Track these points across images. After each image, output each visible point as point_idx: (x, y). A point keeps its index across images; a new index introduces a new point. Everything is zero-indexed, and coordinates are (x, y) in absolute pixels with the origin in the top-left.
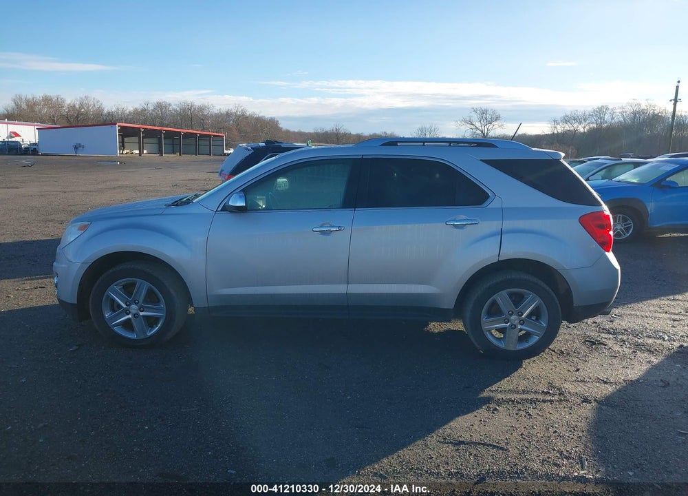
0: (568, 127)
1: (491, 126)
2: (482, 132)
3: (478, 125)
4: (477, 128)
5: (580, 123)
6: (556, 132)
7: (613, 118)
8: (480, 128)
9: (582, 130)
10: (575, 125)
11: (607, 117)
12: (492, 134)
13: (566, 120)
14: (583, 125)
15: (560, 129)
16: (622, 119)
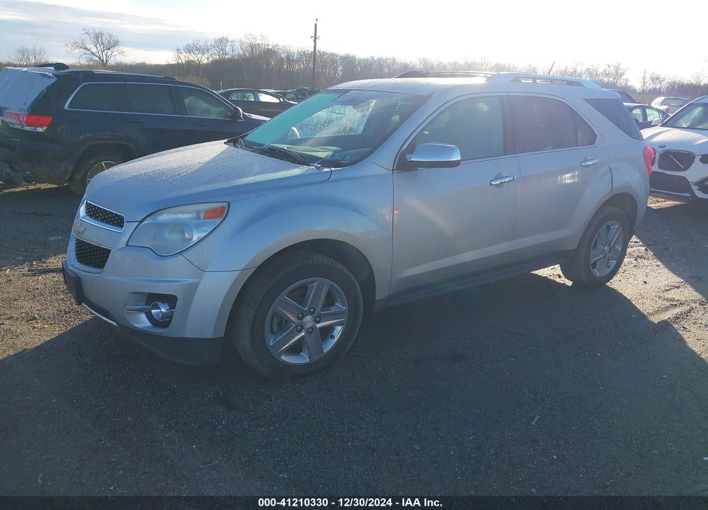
0: (192, 57)
1: (110, 52)
2: (100, 58)
3: (94, 50)
4: (93, 53)
5: (203, 54)
6: (180, 61)
7: (233, 51)
8: (97, 54)
9: (206, 61)
10: (199, 56)
11: (228, 49)
12: (112, 62)
13: (189, 50)
14: (206, 55)
15: (184, 58)
16: (241, 52)
